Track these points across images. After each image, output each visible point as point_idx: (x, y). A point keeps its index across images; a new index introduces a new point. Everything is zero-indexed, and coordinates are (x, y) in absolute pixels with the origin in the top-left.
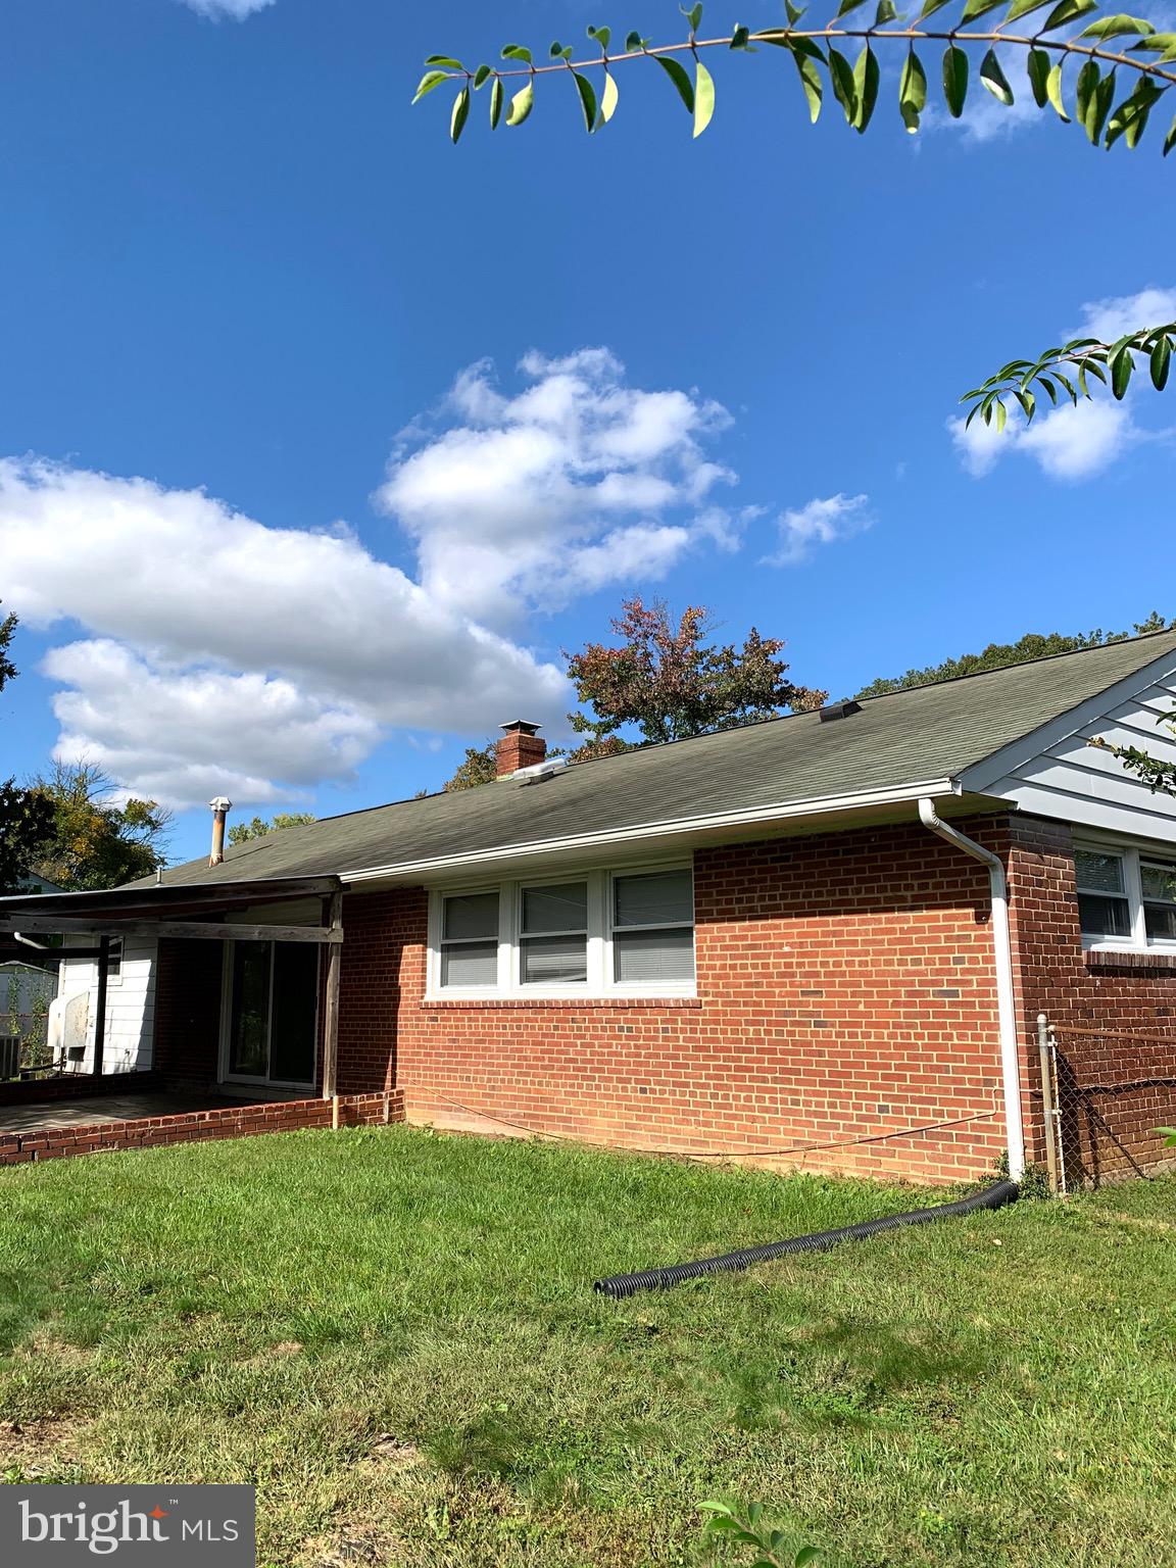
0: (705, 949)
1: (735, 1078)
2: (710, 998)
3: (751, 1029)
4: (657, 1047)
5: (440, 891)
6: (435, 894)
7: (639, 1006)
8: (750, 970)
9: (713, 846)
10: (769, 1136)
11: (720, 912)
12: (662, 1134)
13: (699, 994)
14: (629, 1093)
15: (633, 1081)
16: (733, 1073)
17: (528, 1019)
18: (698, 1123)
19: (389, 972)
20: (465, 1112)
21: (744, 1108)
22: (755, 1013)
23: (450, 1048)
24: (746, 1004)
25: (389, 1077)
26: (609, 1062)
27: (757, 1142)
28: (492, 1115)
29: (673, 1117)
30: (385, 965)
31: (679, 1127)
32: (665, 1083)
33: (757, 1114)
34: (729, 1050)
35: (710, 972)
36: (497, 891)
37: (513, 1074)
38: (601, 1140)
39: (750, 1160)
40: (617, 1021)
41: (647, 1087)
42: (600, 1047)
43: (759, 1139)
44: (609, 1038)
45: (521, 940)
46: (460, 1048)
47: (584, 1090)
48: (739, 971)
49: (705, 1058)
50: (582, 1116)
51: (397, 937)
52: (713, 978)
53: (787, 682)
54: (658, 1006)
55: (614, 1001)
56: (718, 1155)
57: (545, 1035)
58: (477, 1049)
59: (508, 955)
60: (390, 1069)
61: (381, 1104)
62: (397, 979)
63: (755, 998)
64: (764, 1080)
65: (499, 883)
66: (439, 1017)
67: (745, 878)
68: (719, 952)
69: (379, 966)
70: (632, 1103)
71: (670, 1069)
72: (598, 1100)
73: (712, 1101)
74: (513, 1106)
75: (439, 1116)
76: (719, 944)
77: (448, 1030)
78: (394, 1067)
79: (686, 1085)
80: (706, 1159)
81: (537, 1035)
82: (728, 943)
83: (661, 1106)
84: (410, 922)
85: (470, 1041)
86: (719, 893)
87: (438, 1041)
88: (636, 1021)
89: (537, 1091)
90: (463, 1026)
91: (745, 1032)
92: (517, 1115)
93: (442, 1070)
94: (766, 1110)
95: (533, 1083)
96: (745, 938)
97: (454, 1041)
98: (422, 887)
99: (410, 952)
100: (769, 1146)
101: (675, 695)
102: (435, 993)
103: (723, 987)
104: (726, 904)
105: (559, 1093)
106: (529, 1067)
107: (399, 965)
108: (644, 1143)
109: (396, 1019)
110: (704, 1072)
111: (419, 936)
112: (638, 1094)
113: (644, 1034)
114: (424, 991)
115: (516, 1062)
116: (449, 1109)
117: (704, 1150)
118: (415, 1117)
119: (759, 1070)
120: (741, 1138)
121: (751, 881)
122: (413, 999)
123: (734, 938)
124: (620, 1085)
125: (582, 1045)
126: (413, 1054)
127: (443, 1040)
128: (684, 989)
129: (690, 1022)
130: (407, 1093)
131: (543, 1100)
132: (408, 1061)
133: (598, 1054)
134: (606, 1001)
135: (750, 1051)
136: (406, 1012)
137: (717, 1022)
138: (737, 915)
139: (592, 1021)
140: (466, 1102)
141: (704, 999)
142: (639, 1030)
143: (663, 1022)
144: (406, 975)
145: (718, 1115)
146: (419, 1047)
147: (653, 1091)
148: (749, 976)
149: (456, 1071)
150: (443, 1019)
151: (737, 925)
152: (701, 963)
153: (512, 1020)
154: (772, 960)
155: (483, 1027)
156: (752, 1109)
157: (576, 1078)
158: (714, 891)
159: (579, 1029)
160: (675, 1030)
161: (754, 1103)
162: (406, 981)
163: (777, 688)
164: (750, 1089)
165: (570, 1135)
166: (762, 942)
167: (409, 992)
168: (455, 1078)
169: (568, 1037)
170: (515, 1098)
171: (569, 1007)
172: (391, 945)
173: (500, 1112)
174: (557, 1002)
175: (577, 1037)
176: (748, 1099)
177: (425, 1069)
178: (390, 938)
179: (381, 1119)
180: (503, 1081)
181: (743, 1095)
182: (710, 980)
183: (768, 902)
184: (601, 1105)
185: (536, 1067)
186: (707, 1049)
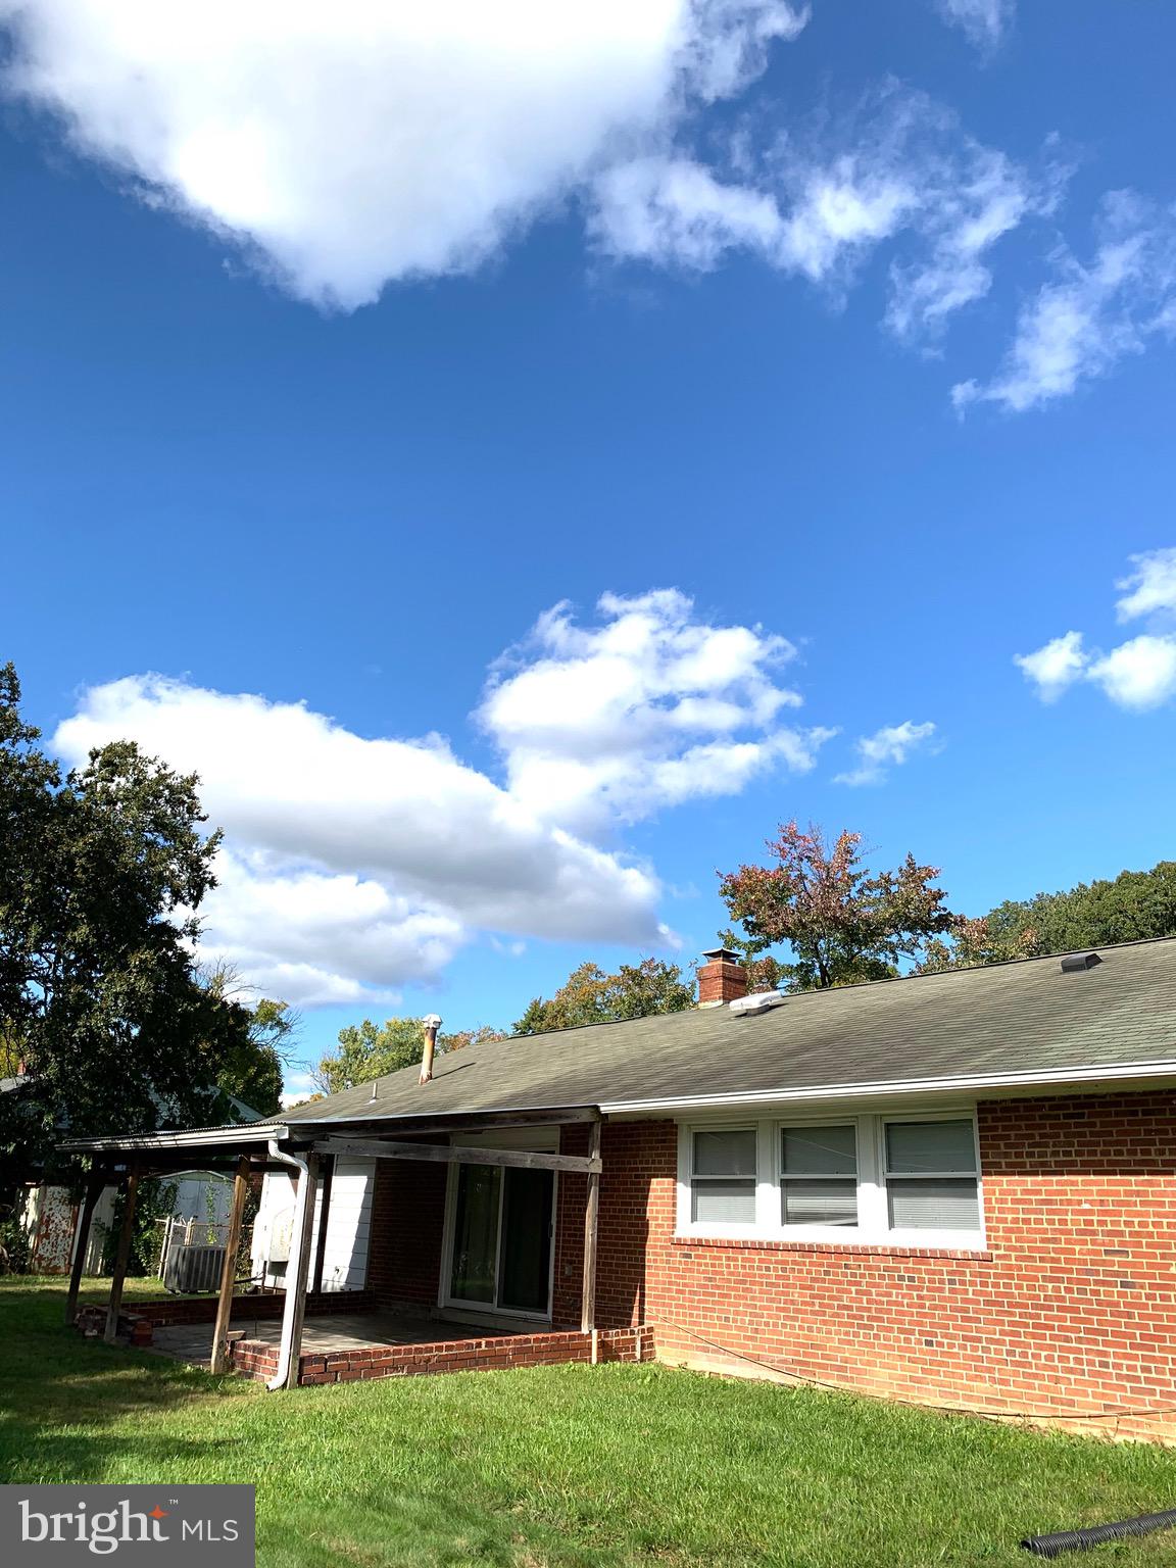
0: (993, 1201)
1: (1034, 1336)
2: (1002, 1252)
3: (1050, 1285)
4: (942, 1299)
5: (689, 1125)
6: (685, 1129)
7: (922, 1256)
8: (1045, 1226)
9: (999, 1099)
10: (1076, 1398)
11: (1008, 1165)
12: (952, 1390)
13: (989, 1246)
14: (913, 1345)
15: (917, 1332)
16: (1031, 1330)
17: (795, 1262)
18: (993, 1380)
19: (636, 1204)
20: (724, 1354)
21: (1045, 1367)
22: (1052, 1270)
23: (706, 1286)
24: (1042, 1259)
25: (636, 1312)
26: (889, 1312)
27: (1062, 1404)
28: (755, 1360)
29: (964, 1372)
30: (631, 1197)
31: (971, 1383)
32: (955, 1337)
33: (1060, 1374)
34: (1026, 1306)
35: (1001, 1226)
36: (753, 1129)
37: (779, 1318)
38: (883, 1392)
39: (1056, 1423)
40: (898, 1270)
41: (934, 1340)
42: (877, 1295)
43: (1065, 1401)
44: (887, 1286)
45: (782, 1180)
46: (718, 1287)
47: (861, 1339)
48: (1033, 1226)
49: (999, 1313)
50: (859, 1366)
51: (643, 1169)
52: (1004, 1231)
53: (945, 909)
54: (944, 1256)
55: (893, 1249)
56: (1019, 1415)
57: (814, 1280)
58: (736, 1289)
59: (768, 1194)
60: (637, 1304)
61: (634, 1340)
62: (645, 1211)
63: (1052, 1255)
64: (1067, 1339)
65: (757, 1122)
66: (693, 1253)
67: (1036, 1132)
68: (1010, 1205)
69: (624, 1197)
70: (917, 1356)
71: (959, 1323)
72: (877, 1350)
73: (1009, 1358)
74: (780, 1351)
75: (694, 1357)
76: (1010, 1197)
77: (703, 1268)
78: (642, 1302)
79: (979, 1340)
80: (1004, 1419)
81: (805, 1279)
82: (1019, 1196)
83: (950, 1360)
84: (658, 1155)
85: (729, 1281)
86: (1007, 1146)
87: (693, 1278)
88: (919, 1271)
89: (806, 1337)
90: (721, 1265)
91: (1043, 1288)
92: (784, 1361)
93: (697, 1308)
94: (1071, 1371)
95: (801, 1328)
96: (1038, 1192)
97: (710, 1279)
98: (672, 1120)
99: (658, 1185)
100: (1076, 1409)
101: (835, 919)
102: (686, 1230)
103: (1016, 1242)
104: (1016, 1157)
105: (832, 1340)
106: (797, 1311)
107: (647, 1197)
108: (931, 1398)
109: (644, 1253)
110: (997, 1328)
111: (670, 1169)
112: (923, 1346)
113: (927, 1284)
114: (674, 1226)
115: (782, 1305)
116: (706, 1350)
117: (1002, 1410)
118: (667, 1356)
119: (1061, 1328)
120: (1044, 1399)
121: (1042, 1136)
122: (662, 1233)
123: (1026, 1192)
124: (902, 1336)
125: (857, 1292)
126: (663, 1290)
127: (696, 1278)
128: (971, 1240)
129: (981, 1275)
130: (656, 1330)
131: (813, 1346)
132: (656, 1297)
133: (877, 1302)
134: (884, 1249)
135: (1050, 1308)
136: (656, 1247)
137: (1011, 1277)
138: (1028, 1169)
139: (868, 1268)
140: (726, 1343)
141: (995, 1252)
142: (922, 1280)
143: (949, 1273)
144: (654, 1208)
145: (1016, 1374)
146: (670, 1283)
147: (940, 1344)
148: (1045, 1231)
149: (713, 1310)
150: (697, 1256)
151: (1029, 1179)
152: (991, 1215)
153: (776, 1262)
154: (1069, 1217)
155: (744, 1267)
156: (1055, 1369)
157: (852, 1325)
158: (1002, 1143)
159: (854, 1275)
160: (963, 1283)
161: (1056, 1363)
162: (654, 1215)
163: (935, 915)
164: (1052, 1348)
165: (846, 1385)
166: (1058, 1198)
167: (658, 1226)
168: (712, 1318)
169: (841, 1283)
170: (782, 1343)
171: (840, 1252)
172: (637, 1176)
173: (763, 1356)
174: (828, 1246)
175: (850, 1283)
176: (1050, 1358)
177: (677, 1306)
178: (637, 1169)
179: (634, 1356)
180: (767, 1324)
181: (1043, 1353)
182: (1001, 1234)
183: (1062, 1158)
184: (880, 1355)
185: (805, 1312)
186: (1001, 1304)
